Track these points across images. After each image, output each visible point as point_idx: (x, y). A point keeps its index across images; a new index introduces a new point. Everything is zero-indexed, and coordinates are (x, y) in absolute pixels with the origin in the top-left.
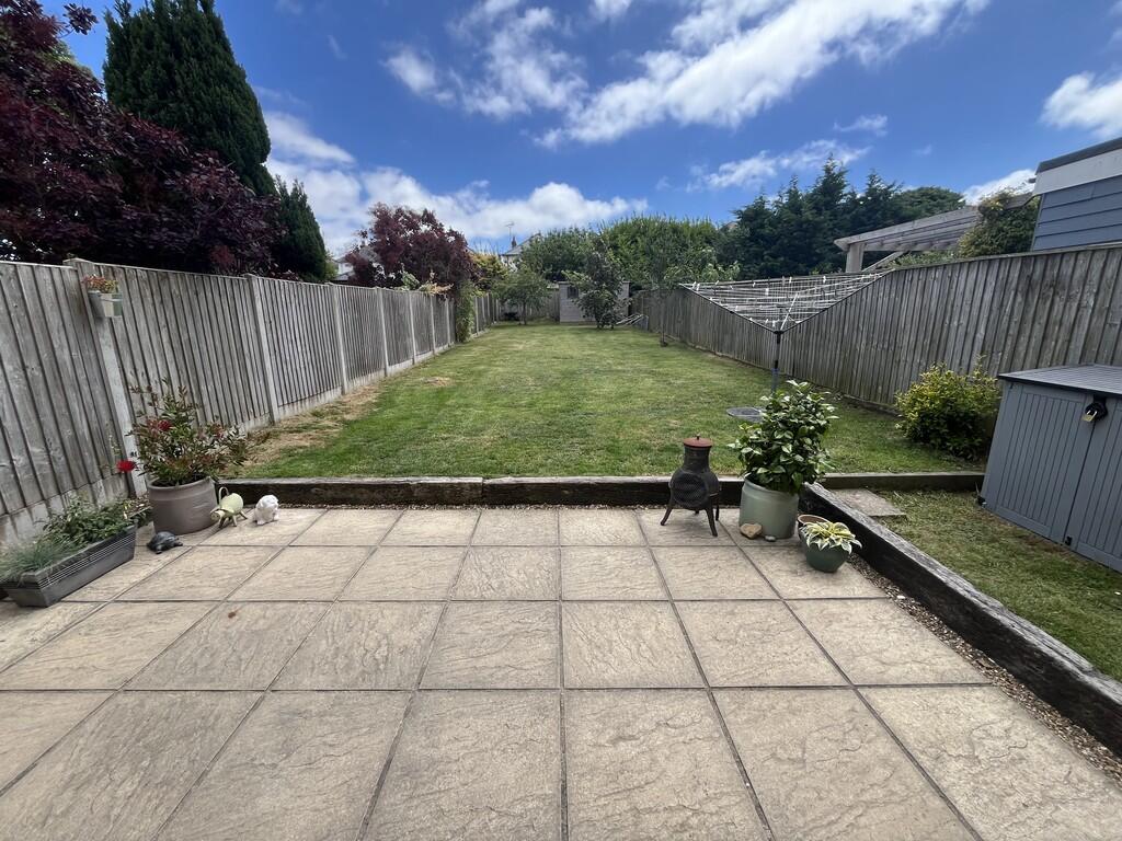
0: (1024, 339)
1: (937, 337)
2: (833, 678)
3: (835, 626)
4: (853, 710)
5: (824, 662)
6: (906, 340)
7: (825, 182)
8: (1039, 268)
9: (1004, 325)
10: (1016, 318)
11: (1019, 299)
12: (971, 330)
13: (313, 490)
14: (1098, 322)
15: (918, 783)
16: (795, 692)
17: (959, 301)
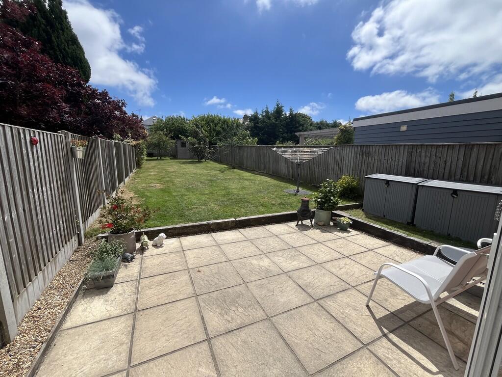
0: (363, 167)
1: (340, 166)
2: (366, 249)
4: (375, 254)
5: (362, 247)
6: (331, 167)
7: (277, 109)
8: (365, 149)
9: (358, 163)
10: (360, 161)
11: (361, 156)
12: (349, 165)
13: (170, 231)
14: (379, 163)
17: (345, 156)
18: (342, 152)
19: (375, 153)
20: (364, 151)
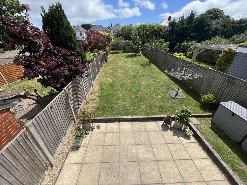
1: (210, 84)
2: (189, 158)
3: (189, 148)
4: (192, 163)
5: (188, 155)
9: (223, 86)
12: (217, 85)
15: (199, 173)
16: (185, 160)
17: (216, 79)
18: (215, 76)
19: (238, 84)
20: (231, 80)
